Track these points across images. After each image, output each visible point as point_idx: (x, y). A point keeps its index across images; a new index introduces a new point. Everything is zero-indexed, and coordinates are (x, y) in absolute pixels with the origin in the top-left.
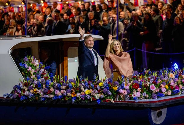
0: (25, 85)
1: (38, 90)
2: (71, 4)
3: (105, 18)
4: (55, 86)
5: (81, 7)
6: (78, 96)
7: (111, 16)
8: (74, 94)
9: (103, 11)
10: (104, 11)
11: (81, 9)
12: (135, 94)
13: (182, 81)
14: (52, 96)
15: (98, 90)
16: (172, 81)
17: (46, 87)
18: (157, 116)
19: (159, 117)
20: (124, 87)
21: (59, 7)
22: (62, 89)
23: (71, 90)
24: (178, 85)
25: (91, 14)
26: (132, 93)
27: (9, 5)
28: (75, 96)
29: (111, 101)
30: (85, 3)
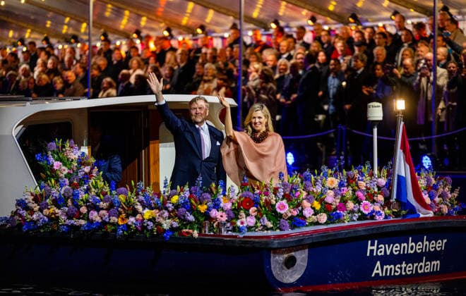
0: (37, 199)
1: (57, 211)
2: (334, 31)
3: (408, 61)
4: (89, 202)
5: (355, 36)
6: (130, 223)
7: (422, 55)
8: (123, 219)
9: (403, 46)
10: (406, 45)
11: (356, 40)
12: (244, 220)
13: (356, 193)
14: (83, 222)
15: (169, 211)
16: (331, 193)
17: (73, 203)
18: (285, 267)
19: (288, 268)
20: (221, 205)
21: (308, 37)
22: (102, 209)
23: (118, 210)
24: (344, 202)
25: (380, 52)
26: (238, 219)
27: (203, 33)
28: (125, 222)
29: (192, 235)
30: (365, 28)
